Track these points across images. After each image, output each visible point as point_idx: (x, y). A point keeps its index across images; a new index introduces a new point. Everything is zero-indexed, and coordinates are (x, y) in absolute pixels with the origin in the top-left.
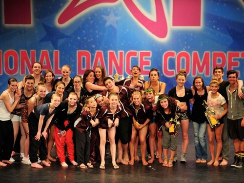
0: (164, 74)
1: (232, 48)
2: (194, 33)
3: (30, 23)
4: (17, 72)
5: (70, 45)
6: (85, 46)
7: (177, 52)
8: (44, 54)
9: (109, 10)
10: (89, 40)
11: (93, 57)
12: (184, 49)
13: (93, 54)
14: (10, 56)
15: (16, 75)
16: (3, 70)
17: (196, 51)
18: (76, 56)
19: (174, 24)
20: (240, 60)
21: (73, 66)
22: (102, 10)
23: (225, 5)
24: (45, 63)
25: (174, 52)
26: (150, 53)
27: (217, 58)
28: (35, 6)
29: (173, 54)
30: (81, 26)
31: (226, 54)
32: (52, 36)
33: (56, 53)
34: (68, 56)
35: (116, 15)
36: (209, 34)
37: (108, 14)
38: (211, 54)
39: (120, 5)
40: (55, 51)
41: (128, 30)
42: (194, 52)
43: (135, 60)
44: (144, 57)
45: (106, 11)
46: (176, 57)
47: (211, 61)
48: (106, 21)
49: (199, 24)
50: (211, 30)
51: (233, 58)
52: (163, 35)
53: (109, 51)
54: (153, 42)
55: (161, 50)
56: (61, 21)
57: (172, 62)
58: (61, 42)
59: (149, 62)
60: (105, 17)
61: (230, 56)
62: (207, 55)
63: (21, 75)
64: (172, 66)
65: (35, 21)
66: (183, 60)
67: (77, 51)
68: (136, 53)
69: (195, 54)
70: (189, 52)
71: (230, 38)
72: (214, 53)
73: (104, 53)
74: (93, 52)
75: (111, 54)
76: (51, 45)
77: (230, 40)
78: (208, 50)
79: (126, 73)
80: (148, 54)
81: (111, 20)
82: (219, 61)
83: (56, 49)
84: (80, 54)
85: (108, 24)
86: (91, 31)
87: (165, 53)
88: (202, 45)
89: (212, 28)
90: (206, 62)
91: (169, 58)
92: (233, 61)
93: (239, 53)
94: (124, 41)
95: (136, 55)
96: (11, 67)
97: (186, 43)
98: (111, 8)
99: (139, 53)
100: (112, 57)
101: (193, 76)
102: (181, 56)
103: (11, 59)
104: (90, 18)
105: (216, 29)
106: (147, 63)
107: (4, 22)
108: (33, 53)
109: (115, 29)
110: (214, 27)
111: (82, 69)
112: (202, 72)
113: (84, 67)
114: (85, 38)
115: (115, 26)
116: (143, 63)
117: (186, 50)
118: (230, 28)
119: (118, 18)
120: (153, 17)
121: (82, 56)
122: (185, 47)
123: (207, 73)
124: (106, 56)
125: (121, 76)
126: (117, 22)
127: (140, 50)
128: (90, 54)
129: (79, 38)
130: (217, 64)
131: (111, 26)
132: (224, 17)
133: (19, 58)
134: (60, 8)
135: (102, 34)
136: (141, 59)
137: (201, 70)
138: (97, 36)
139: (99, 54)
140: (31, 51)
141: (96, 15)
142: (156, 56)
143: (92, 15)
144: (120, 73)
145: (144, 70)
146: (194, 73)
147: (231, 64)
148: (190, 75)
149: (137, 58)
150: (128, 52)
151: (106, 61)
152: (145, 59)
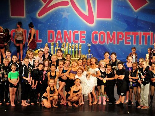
0: (92, 43)
1: (127, 30)
2: (108, 22)
3: (24, 16)
5: (44, 27)
6: (52, 28)
7: (99, 32)
9: (64, 10)
10: (54, 25)
11: (56, 34)
17: (109, 31)
18: (47, 33)
19: (98, 17)
20: (131, 36)
21: (45, 38)
22: (61, 9)
23: (123, 8)
25: (97, 31)
27: (119, 35)
28: (27, 8)
29: (97, 33)
30: (50, 18)
31: (124, 33)
33: (37, 31)
34: (43, 33)
35: (68, 12)
36: (115, 22)
37: (64, 12)
38: (116, 33)
39: (70, 7)
41: (74, 20)
42: (107, 32)
43: (77, 36)
44: (82, 34)
45: (63, 10)
46: (98, 34)
47: (116, 36)
48: (62, 15)
49: (110, 18)
51: (127, 35)
52: (92, 22)
53: (64, 31)
54: (87, 26)
55: (91, 30)
56: (40, 15)
57: (96, 37)
58: (39, 26)
59: (85, 36)
60: (62, 13)
61: (126, 34)
62: (114, 33)
64: (96, 39)
65: (26, 15)
66: (102, 36)
67: (48, 31)
68: (78, 32)
69: (108, 33)
70: (105, 31)
71: (126, 25)
72: (118, 32)
73: (62, 31)
74: (56, 31)
75: (65, 32)
77: (126, 26)
78: (115, 31)
79: (73, 42)
80: (84, 32)
81: (65, 15)
82: (120, 36)
83: (37, 29)
85: (63, 17)
86: (55, 20)
87: (93, 32)
88: (112, 28)
89: (117, 19)
90: (114, 37)
91: (95, 34)
93: (130, 33)
94: (72, 26)
97: (103, 27)
98: (65, 8)
99: (79, 32)
100: (66, 33)
102: (101, 34)
104: (54, 13)
105: (119, 20)
106: (84, 37)
107: (10, 15)
109: (67, 19)
110: (118, 19)
111: (50, 40)
112: (112, 42)
113: (51, 39)
114: (52, 24)
115: (67, 18)
116: (81, 37)
117: (103, 30)
118: (126, 20)
119: (69, 14)
120: (86, 13)
121: (50, 33)
122: (103, 29)
123: (114, 43)
124: (62, 33)
126: (68, 16)
127: (80, 30)
128: (54, 32)
129: (49, 24)
131: (65, 18)
132: (123, 14)
134: (39, 8)
135: (60, 22)
136: (81, 35)
137: (111, 41)
138: (58, 23)
139: (59, 32)
141: (57, 12)
142: (88, 33)
143: (55, 12)
144: (70, 42)
145: (82, 40)
146: (108, 43)
147: (126, 38)
148: (106, 43)
149: (79, 34)
150: (74, 31)
151: (63, 35)
152: (83, 35)
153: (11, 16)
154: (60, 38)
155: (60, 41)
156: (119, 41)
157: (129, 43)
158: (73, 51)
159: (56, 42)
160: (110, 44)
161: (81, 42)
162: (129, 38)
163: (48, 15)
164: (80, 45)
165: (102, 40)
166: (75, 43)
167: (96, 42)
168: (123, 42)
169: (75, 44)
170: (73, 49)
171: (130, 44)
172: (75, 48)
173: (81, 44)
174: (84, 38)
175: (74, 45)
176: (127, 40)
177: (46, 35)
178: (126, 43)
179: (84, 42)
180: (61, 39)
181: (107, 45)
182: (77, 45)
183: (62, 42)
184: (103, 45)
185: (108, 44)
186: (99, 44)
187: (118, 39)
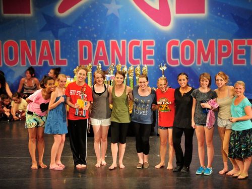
0: (168, 63)
1: (238, 35)
2: (198, 20)
3: (29, 13)
4: (18, 63)
5: (70, 35)
6: (87, 36)
7: (181, 41)
8: (45, 44)
10: (90, 30)
11: (94, 47)
12: (188, 37)
13: (95, 44)
14: (10, 46)
15: (16, 66)
16: (3, 61)
17: (201, 39)
18: (77, 46)
19: (177, 12)
20: (246, 48)
21: (74, 56)
24: (45, 54)
26: (153, 42)
27: (223, 46)
29: (177, 43)
30: (82, 16)
31: (232, 41)
32: (52, 25)
33: (57, 43)
34: (69, 46)
35: (118, 3)
36: (214, 21)
37: (109, 2)
38: (216, 42)
40: (55, 41)
41: (130, 19)
42: (198, 40)
43: (138, 51)
44: (147, 46)
46: (180, 45)
47: (216, 49)
48: (107, 10)
49: (203, 12)
50: (216, 17)
51: (238, 46)
52: (166, 23)
53: (111, 41)
54: (156, 30)
55: (164, 38)
56: (62, 10)
57: (176, 52)
58: (61, 31)
59: (152, 51)
60: (106, 5)
61: (236, 44)
62: (212, 43)
63: (22, 66)
64: (176, 54)
65: (35, 10)
66: (187, 49)
67: (79, 41)
68: (139, 42)
69: (200, 42)
70: (193, 40)
71: (236, 25)
72: (219, 41)
73: (106, 43)
74: (94, 41)
75: (114, 43)
76: (51, 35)
77: (235, 27)
78: (213, 38)
79: (130, 63)
80: (151, 43)
81: (112, 8)
82: (225, 49)
83: (57, 39)
84: (82, 44)
85: (109, 12)
86: (93, 20)
87: (168, 42)
88: (206, 33)
89: (217, 15)
90: (211, 50)
91: (172, 46)
92: (238, 49)
93: (245, 41)
94: (126, 30)
95: (139, 45)
96: (11, 58)
97: (190, 31)
99: (141, 42)
101: (197, 65)
102: (185, 45)
103: (11, 49)
104: (91, 6)
105: (220, 16)
106: (151, 52)
107: (2, 11)
108: (33, 43)
109: (117, 17)
110: (219, 14)
111: (84, 59)
112: (207, 60)
113: (85, 57)
114: (86, 28)
115: (117, 14)
116: (146, 52)
117: (190, 38)
118: (235, 14)
120: (156, 5)
121: (84, 46)
122: (190, 35)
123: (212, 62)
124: (108, 46)
125: (123, 66)
126: (118, 10)
127: (143, 39)
128: (92, 43)
129: (80, 27)
130: (223, 52)
131: (113, 15)
132: (229, 3)
133: (19, 48)
135: (103, 23)
136: (144, 48)
137: (206, 58)
138: (99, 25)
139: (101, 44)
140: (31, 41)
141: (97, 3)
142: (159, 45)
143: (93, 4)
144: (123, 63)
145: (147, 59)
146: (199, 63)
147: (237, 52)
148: (195, 64)
149: (140, 47)
150: (131, 41)
151: (108, 50)
152: (149, 48)
153: (5, 13)
154: (102, 55)
155: (103, 61)
156: (223, 58)
157: (243, 62)
158: (132, 81)
159: (96, 63)
160: (203, 64)
161: (146, 62)
162: (242, 52)
163: (79, 9)
164: (144, 69)
165: (187, 58)
166: (134, 65)
167: (176, 62)
168: (230, 59)
169: (135, 67)
170: (130, 78)
171: (245, 64)
172: (135, 75)
173: (146, 66)
174: (152, 54)
175: (131, 68)
176: (238, 55)
177: (75, 51)
178: (236, 61)
179: (151, 62)
180: (104, 58)
181: (199, 67)
182: (138, 67)
183: (107, 63)
184: (190, 68)
185: (200, 65)
186: (181, 65)
187: (221, 55)
